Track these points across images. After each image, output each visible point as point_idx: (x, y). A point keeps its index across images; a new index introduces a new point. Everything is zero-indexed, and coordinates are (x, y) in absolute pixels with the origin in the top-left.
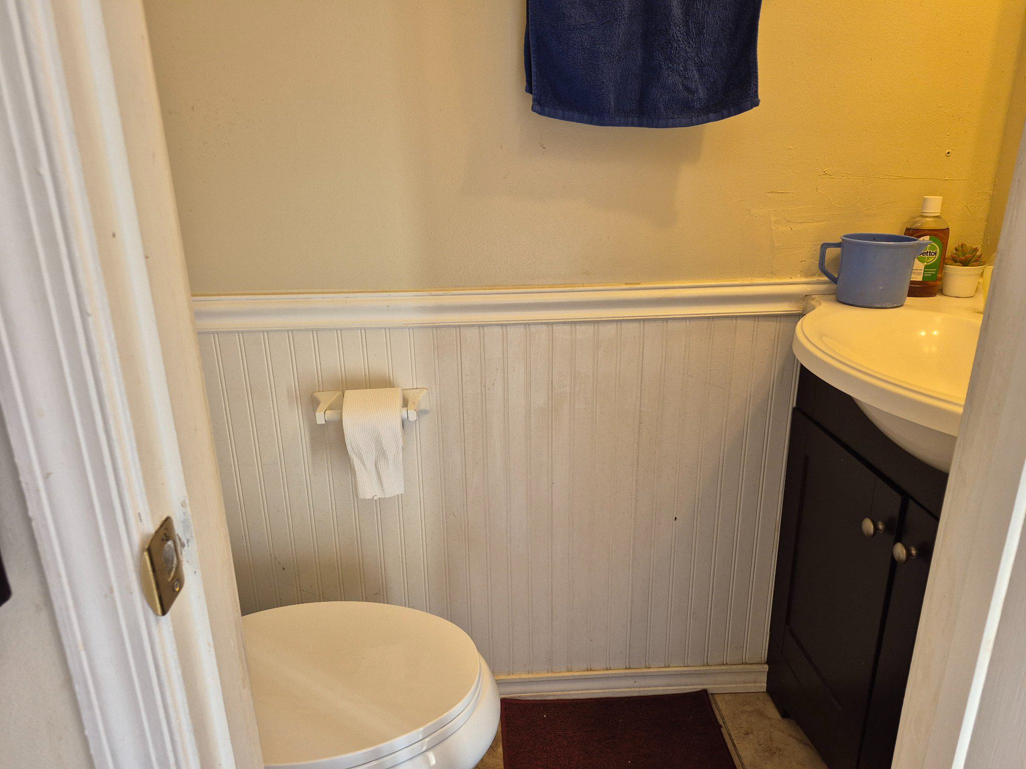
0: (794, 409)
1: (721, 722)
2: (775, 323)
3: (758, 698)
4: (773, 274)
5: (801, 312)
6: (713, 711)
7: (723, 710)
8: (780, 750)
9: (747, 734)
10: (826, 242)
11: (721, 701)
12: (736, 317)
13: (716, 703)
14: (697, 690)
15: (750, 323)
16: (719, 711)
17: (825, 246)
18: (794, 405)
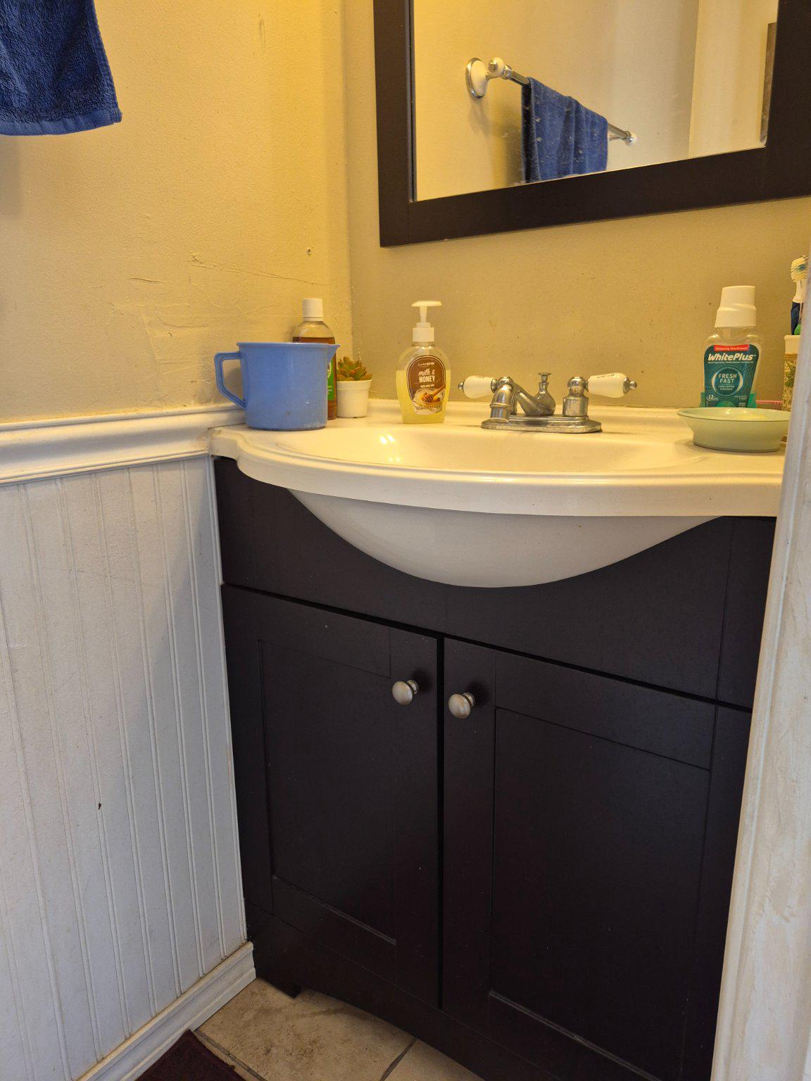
0: (222, 588)
1: (230, 1062)
2: (179, 471)
3: (253, 993)
4: (163, 400)
5: (207, 452)
6: (210, 1052)
7: (222, 1042)
8: (315, 1042)
9: (268, 1051)
10: (221, 352)
11: (212, 1032)
12: (128, 468)
13: (208, 1039)
14: (177, 1039)
15: (146, 475)
16: (218, 1046)
17: (220, 358)
18: (221, 581)
